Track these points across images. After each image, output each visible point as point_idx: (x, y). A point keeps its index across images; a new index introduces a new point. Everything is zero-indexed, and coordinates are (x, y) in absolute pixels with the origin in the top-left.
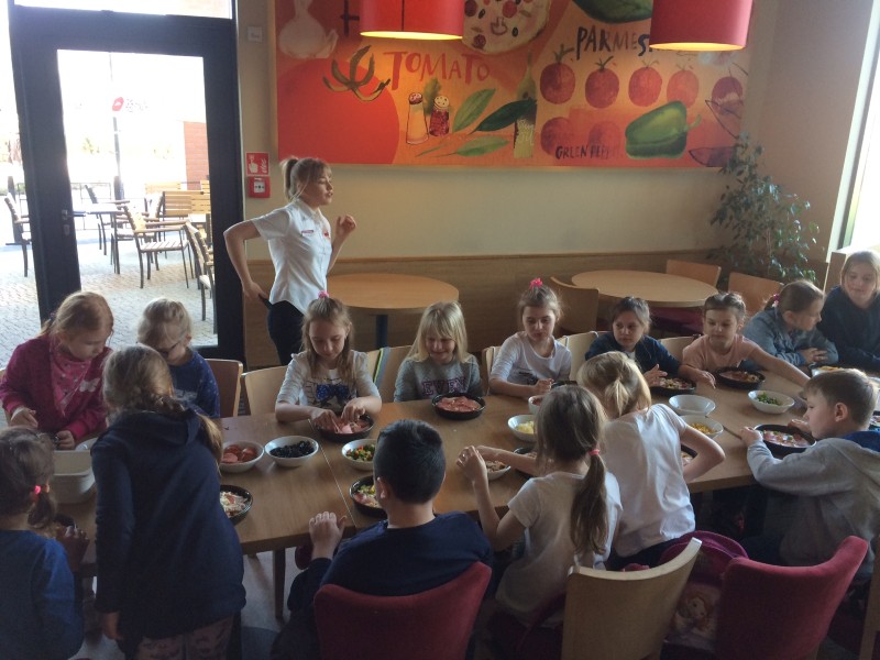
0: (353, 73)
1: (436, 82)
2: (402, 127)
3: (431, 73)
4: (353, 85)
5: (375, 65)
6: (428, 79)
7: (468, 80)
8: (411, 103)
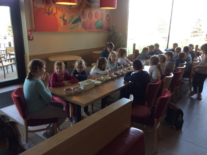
0: (49, 11)
1: (64, 13)
2: (59, 23)
3: (63, 12)
4: (49, 14)
5: (53, 10)
6: (63, 13)
7: (70, 14)
8: (60, 18)
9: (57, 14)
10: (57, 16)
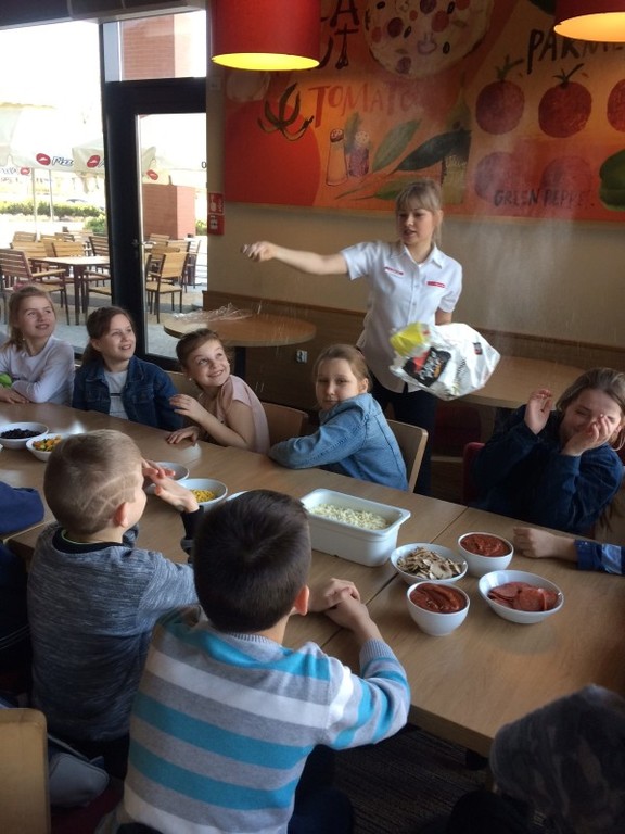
0: (282, 112)
1: (356, 116)
2: (323, 168)
3: (352, 106)
4: (282, 125)
5: (301, 102)
6: (349, 113)
7: (390, 112)
8: (333, 141)
9: (318, 124)
10: (316, 131)
